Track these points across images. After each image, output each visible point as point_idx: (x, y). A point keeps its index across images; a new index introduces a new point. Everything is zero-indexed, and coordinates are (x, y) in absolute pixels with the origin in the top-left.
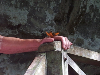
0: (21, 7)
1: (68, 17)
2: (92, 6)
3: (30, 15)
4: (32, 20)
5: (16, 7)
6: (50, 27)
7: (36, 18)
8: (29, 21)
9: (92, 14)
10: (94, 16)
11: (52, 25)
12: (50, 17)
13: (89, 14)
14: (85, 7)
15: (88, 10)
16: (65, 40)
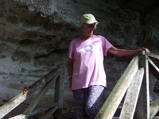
0: (121, 38)
1: (143, 42)
2: (154, 37)
3: (125, 41)
4: (126, 43)
5: (119, 38)
6: (134, 46)
7: (128, 42)
8: (125, 44)
9: (154, 40)
10: (155, 41)
11: (135, 45)
12: (134, 42)
13: (153, 40)
14: (151, 37)
15: (152, 38)
16: (147, 50)
